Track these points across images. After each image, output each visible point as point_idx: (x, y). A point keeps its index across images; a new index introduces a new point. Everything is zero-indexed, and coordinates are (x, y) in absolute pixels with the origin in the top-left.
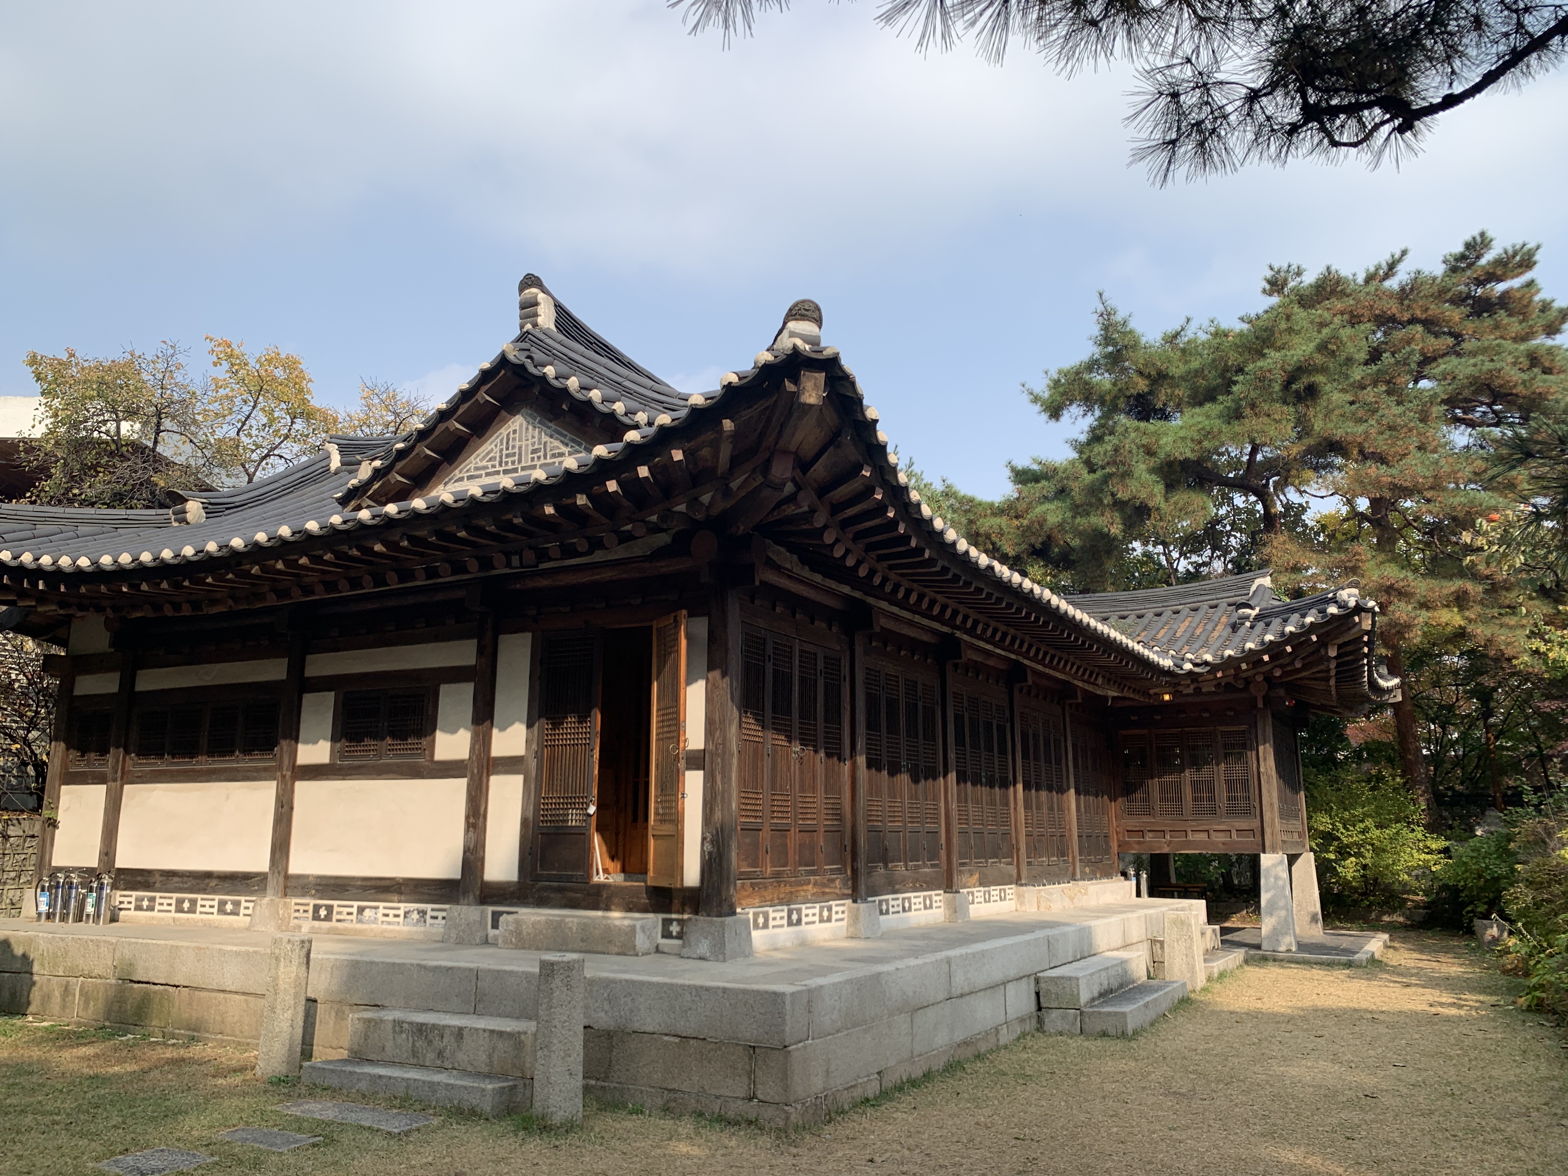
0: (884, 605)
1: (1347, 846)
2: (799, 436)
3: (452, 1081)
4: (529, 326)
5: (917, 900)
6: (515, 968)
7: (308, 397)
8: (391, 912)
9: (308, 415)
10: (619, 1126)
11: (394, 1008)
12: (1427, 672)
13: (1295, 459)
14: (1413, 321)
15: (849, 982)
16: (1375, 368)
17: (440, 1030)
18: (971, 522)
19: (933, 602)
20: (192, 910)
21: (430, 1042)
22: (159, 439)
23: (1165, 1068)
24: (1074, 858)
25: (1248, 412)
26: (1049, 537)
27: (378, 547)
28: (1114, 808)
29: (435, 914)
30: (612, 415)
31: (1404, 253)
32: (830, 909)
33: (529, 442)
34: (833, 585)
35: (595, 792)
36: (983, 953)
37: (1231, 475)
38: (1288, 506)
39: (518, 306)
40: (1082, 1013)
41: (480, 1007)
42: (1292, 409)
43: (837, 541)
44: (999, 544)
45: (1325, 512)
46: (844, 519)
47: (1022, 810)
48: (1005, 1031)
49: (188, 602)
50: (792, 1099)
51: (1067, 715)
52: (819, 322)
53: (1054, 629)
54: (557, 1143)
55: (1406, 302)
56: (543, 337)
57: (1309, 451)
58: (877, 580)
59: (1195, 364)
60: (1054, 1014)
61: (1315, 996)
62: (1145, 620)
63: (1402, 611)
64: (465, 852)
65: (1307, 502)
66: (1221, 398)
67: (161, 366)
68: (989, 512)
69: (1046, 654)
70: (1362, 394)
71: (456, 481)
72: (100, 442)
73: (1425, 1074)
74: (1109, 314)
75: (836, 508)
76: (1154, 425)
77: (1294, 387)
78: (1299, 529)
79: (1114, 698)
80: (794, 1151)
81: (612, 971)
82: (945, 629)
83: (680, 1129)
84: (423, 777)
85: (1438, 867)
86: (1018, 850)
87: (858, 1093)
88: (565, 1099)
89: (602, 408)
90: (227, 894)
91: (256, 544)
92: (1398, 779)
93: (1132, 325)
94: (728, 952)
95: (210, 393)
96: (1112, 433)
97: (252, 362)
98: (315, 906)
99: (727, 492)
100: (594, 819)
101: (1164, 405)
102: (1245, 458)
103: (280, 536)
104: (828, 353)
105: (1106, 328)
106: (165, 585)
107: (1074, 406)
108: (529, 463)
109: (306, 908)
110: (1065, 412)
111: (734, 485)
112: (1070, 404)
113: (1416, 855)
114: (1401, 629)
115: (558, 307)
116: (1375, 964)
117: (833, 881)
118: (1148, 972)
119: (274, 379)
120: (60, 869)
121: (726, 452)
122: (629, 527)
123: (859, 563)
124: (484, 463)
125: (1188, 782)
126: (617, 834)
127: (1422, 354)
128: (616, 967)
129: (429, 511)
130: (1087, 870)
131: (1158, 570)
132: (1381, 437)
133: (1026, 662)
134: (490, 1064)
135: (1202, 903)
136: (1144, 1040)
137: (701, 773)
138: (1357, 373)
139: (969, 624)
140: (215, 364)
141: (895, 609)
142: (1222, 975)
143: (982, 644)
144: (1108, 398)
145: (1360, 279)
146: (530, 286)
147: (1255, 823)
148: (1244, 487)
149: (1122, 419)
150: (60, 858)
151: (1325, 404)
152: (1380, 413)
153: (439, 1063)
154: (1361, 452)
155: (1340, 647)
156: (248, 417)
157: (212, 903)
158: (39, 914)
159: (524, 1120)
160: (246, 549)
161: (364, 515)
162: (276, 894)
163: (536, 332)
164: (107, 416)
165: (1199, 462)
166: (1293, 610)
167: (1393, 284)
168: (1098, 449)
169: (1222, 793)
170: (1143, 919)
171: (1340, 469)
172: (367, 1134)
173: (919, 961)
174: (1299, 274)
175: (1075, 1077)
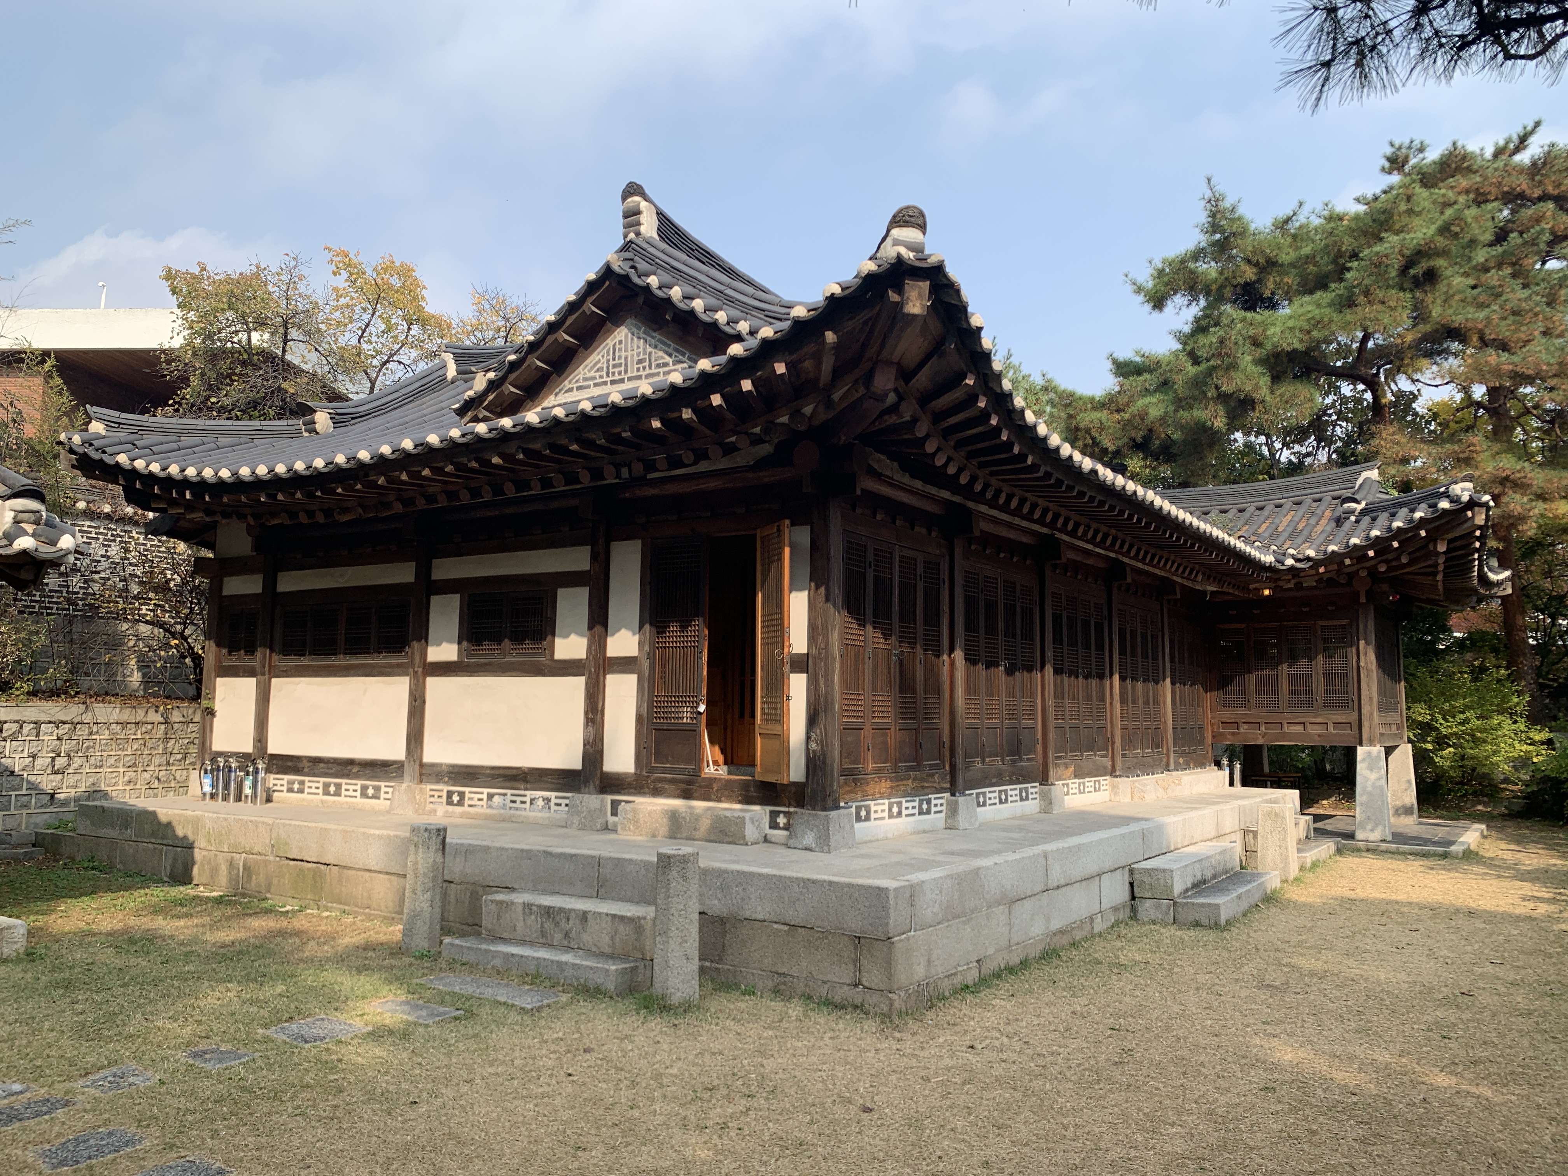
0: (983, 508)
1: (1446, 736)
2: (902, 347)
3: (578, 962)
4: (632, 236)
5: (1013, 793)
6: (634, 857)
7: (423, 304)
8: (518, 799)
9: (423, 321)
10: (732, 1007)
11: (524, 890)
12: (1538, 562)
13: (1410, 347)
14: (1543, 198)
15: (950, 876)
16: (1500, 249)
17: (566, 913)
18: (1071, 417)
19: (1034, 506)
20: (338, 793)
21: (557, 924)
22: (288, 348)
23: (1258, 960)
24: (1168, 750)
25: (1361, 299)
26: (1150, 430)
27: (496, 460)
28: (1209, 698)
29: (559, 801)
30: (715, 324)
31: (1537, 124)
32: (929, 802)
33: (635, 352)
34: (933, 490)
35: (705, 691)
36: (1079, 847)
37: (1339, 364)
38: (1399, 394)
39: (621, 215)
40: (1175, 904)
41: (602, 891)
42: (1409, 295)
43: (939, 449)
44: (1099, 438)
45: (1437, 399)
46: (947, 428)
47: (1118, 705)
48: (1099, 920)
49: (321, 510)
50: (895, 987)
51: (1165, 610)
52: (923, 228)
53: (1157, 529)
54: (676, 1022)
55: (1538, 178)
56: (645, 246)
57: (1425, 338)
58: (978, 487)
59: (1307, 250)
60: (1148, 904)
61: (1409, 888)
62: (1246, 515)
63: (1516, 502)
64: (585, 745)
65: (1419, 390)
66: (1332, 286)
67: (285, 278)
68: (1089, 406)
69: (1146, 553)
70: (1484, 278)
71: (566, 392)
72: (232, 352)
73: (1523, 972)
74: (1217, 200)
75: (938, 417)
76: (1261, 316)
77: (1412, 272)
78: (1409, 418)
79: (1212, 592)
80: (897, 1035)
81: (724, 861)
82: (1045, 530)
83: (790, 1011)
84: (544, 675)
85: (1540, 758)
86: (1113, 743)
87: (957, 980)
88: (683, 981)
89: (705, 318)
90: (368, 779)
91: (382, 457)
92: (1503, 671)
93: (1241, 211)
94: (833, 844)
95: (331, 303)
96: (1216, 324)
97: (369, 271)
98: (448, 792)
99: (829, 404)
100: (704, 717)
101: (1273, 293)
102: (1355, 345)
103: (404, 449)
104: (933, 260)
105: (1213, 215)
106: (298, 495)
107: (1179, 295)
108: (635, 374)
109: (440, 794)
110: (1169, 302)
111: (836, 396)
112: (1175, 294)
113: (1517, 746)
114: (1516, 521)
115: (660, 214)
116: (1469, 855)
117: (932, 775)
118: (1241, 861)
119: (391, 287)
120: (220, 754)
121: (828, 364)
122: (733, 439)
123: (960, 470)
124: (592, 374)
125: (1285, 676)
126: (725, 729)
127: (1553, 232)
128: (727, 857)
129: (542, 425)
130: (1181, 760)
131: (1260, 460)
132: (1504, 323)
133: (1126, 560)
134: (613, 946)
135: (1297, 792)
136: (1237, 931)
137: (805, 675)
138: (1481, 256)
139: (1070, 526)
140: (334, 274)
141: (994, 513)
142: (1315, 865)
143: (1081, 544)
144: (1214, 287)
145: (1489, 153)
146: (632, 194)
147: (1353, 717)
148: (1352, 376)
149: (1228, 308)
150: (220, 742)
151: (1445, 289)
152: (1504, 298)
153: (566, 943)
154: (1482, 339)
155: (1450, 542)
156: (368, 325)
157: (355, 787)
158: (204, 794)
159: (645, 998)
160: (372, 462)
161: (481, 428)
162: (412, 780)
163: (639, 241)
164: (239, 327)
165: (1306, 353)
166: (1401, 505)
167: (1524, 158)
168: (1203, 340)
169: (1319, 684)
170: (1237, 810)
171: (1456, 355)
172: (503, 1009)
173: (1017, 856)
174: (1421, 150)
175: (1168, 967)
